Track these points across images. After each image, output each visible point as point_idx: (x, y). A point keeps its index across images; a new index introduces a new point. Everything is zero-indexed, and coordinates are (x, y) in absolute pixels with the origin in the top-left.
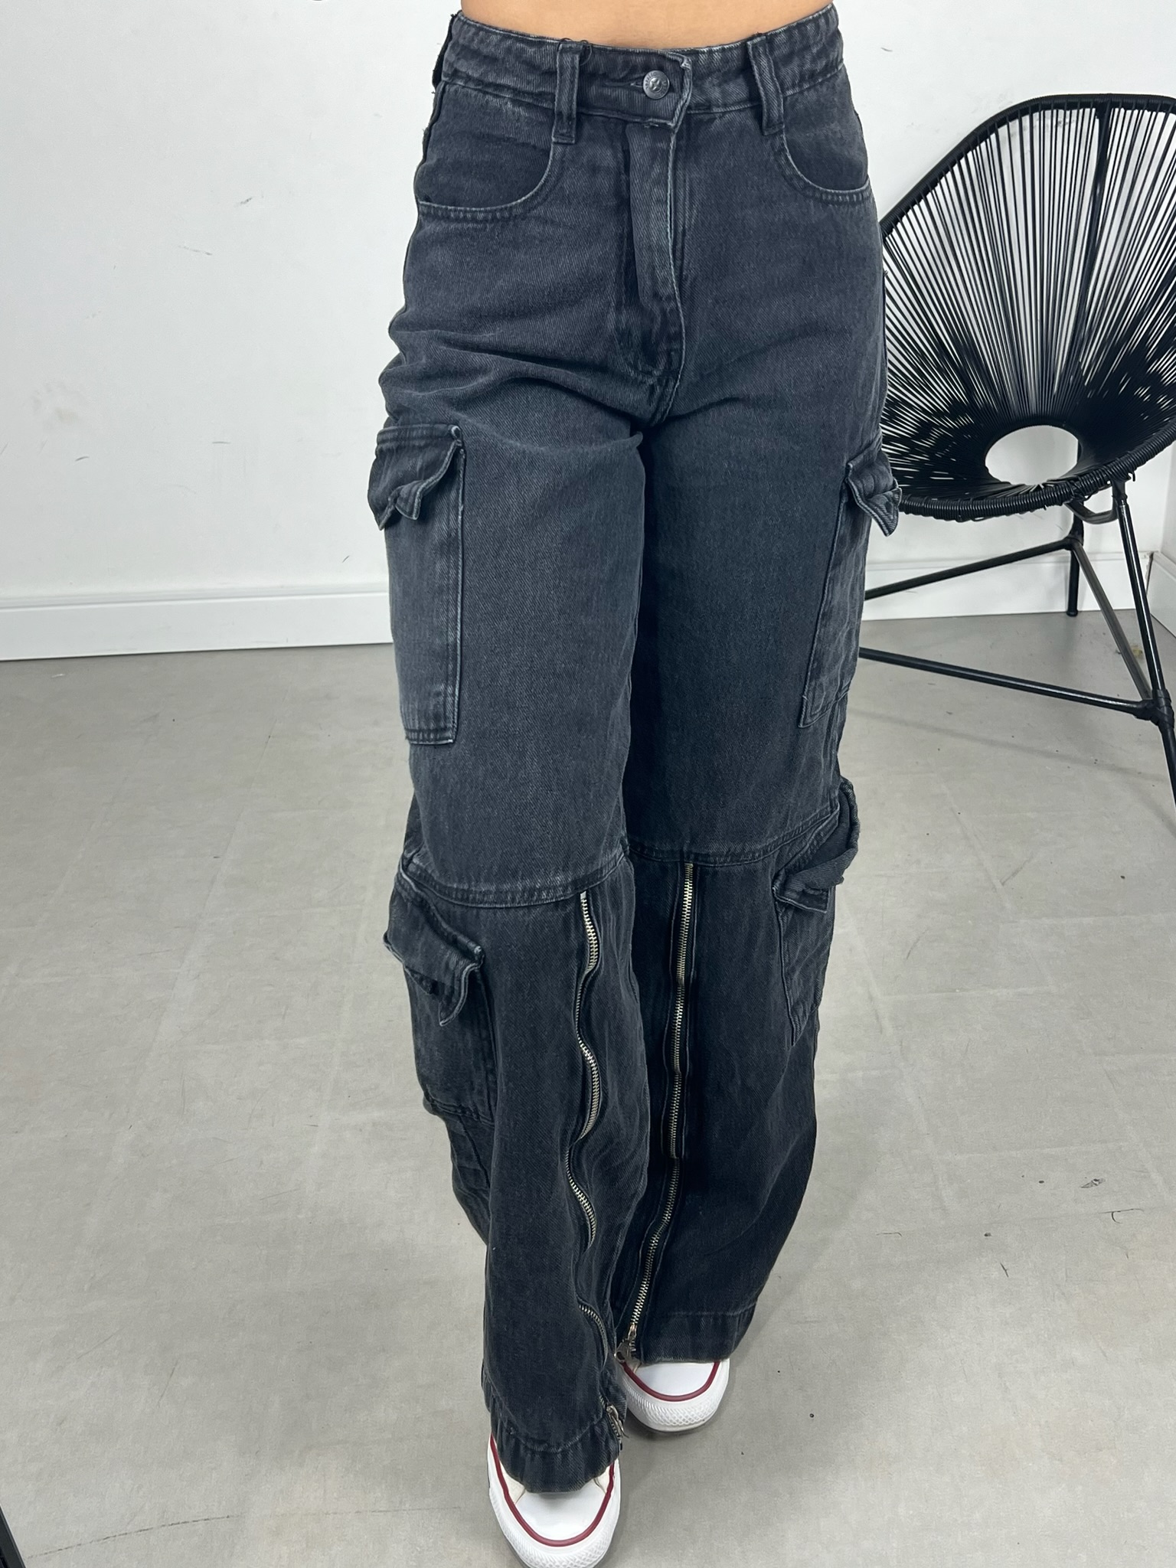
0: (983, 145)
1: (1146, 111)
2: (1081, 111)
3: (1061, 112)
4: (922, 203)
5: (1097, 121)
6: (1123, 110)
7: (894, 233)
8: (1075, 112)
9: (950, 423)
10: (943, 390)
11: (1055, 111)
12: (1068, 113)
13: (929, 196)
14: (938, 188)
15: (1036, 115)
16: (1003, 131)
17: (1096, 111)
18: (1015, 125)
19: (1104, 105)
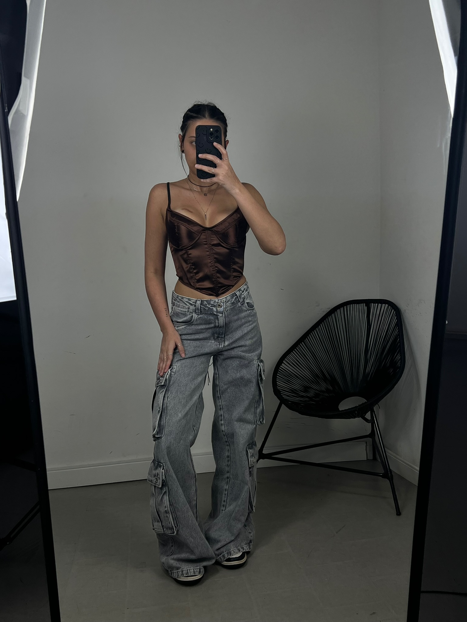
0: (333, 315)
1: (379, 304)
2: (361, 304)
3: (355, 305)
4: (315, 331)
5: (366, 307)
6: (373, 304)
7: (307, 339)
8: (359, 304)
9: (327, 395)
10: (324, 386)
11: (354, 305)
12: (357, 305)
13: (317, 329)
14: (320, 326)
15: (348, 306)
16: (338, 311)
17: (365, 304)
18: (342, 309)
19: (368, 302)
